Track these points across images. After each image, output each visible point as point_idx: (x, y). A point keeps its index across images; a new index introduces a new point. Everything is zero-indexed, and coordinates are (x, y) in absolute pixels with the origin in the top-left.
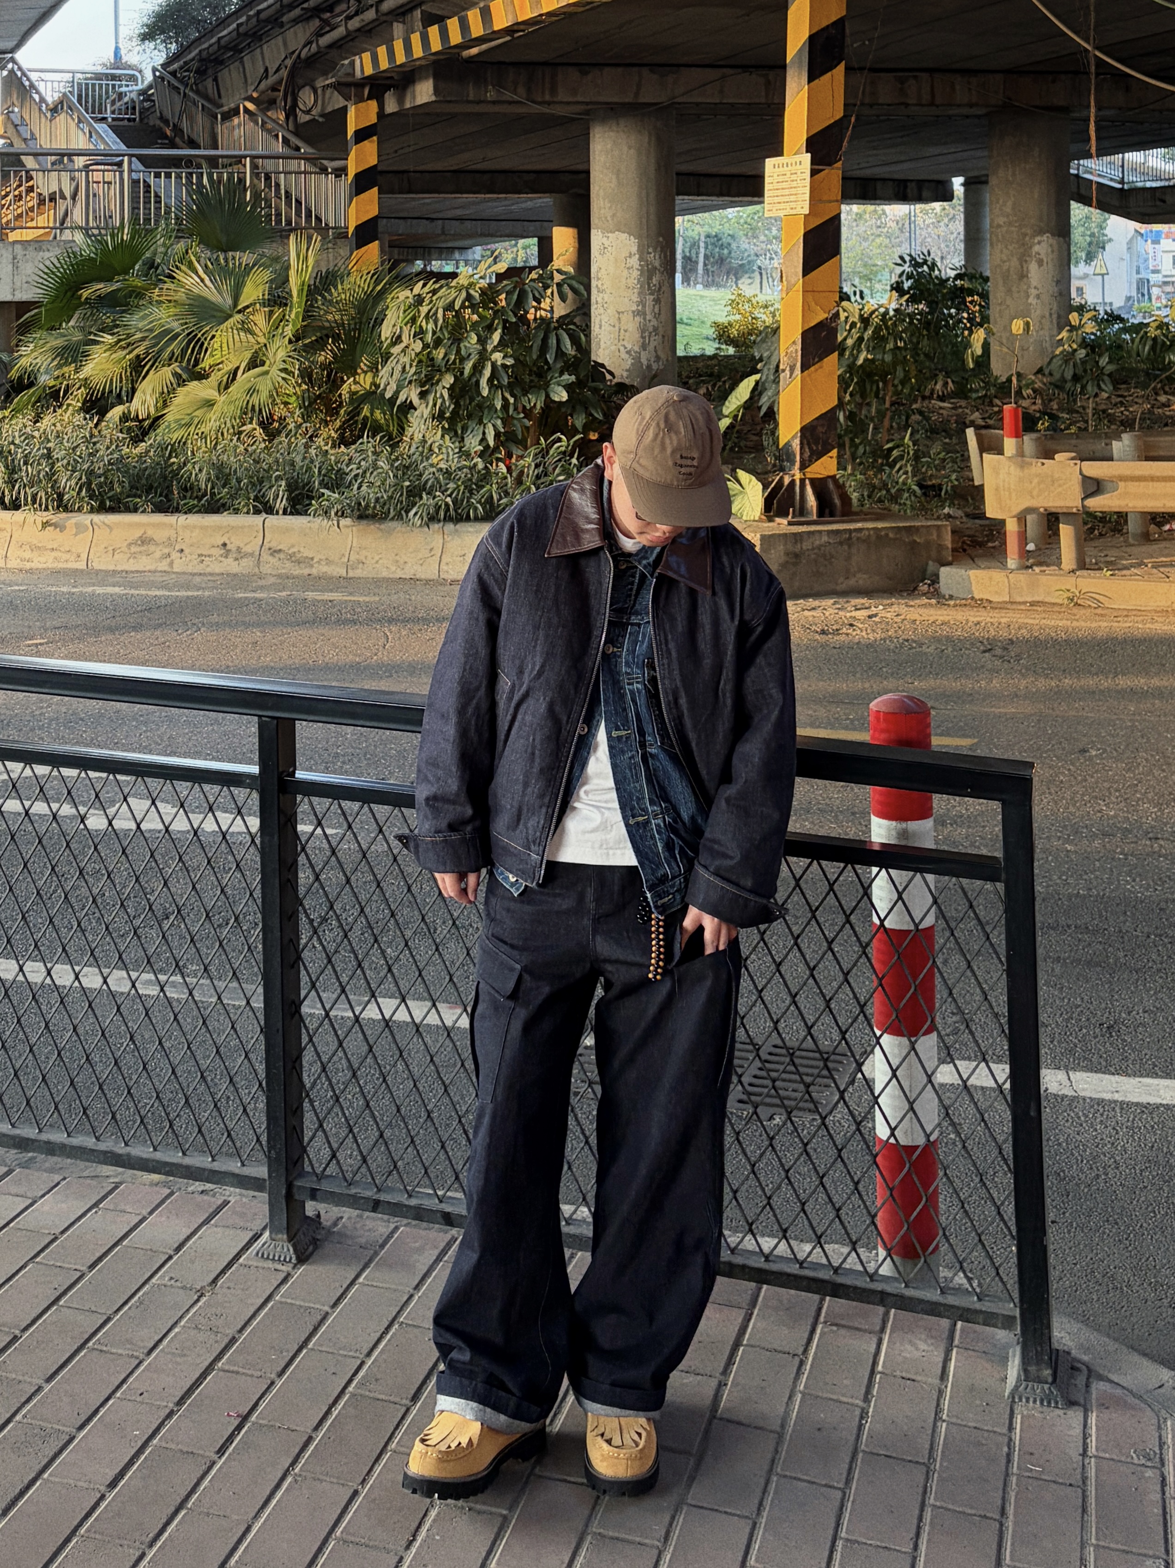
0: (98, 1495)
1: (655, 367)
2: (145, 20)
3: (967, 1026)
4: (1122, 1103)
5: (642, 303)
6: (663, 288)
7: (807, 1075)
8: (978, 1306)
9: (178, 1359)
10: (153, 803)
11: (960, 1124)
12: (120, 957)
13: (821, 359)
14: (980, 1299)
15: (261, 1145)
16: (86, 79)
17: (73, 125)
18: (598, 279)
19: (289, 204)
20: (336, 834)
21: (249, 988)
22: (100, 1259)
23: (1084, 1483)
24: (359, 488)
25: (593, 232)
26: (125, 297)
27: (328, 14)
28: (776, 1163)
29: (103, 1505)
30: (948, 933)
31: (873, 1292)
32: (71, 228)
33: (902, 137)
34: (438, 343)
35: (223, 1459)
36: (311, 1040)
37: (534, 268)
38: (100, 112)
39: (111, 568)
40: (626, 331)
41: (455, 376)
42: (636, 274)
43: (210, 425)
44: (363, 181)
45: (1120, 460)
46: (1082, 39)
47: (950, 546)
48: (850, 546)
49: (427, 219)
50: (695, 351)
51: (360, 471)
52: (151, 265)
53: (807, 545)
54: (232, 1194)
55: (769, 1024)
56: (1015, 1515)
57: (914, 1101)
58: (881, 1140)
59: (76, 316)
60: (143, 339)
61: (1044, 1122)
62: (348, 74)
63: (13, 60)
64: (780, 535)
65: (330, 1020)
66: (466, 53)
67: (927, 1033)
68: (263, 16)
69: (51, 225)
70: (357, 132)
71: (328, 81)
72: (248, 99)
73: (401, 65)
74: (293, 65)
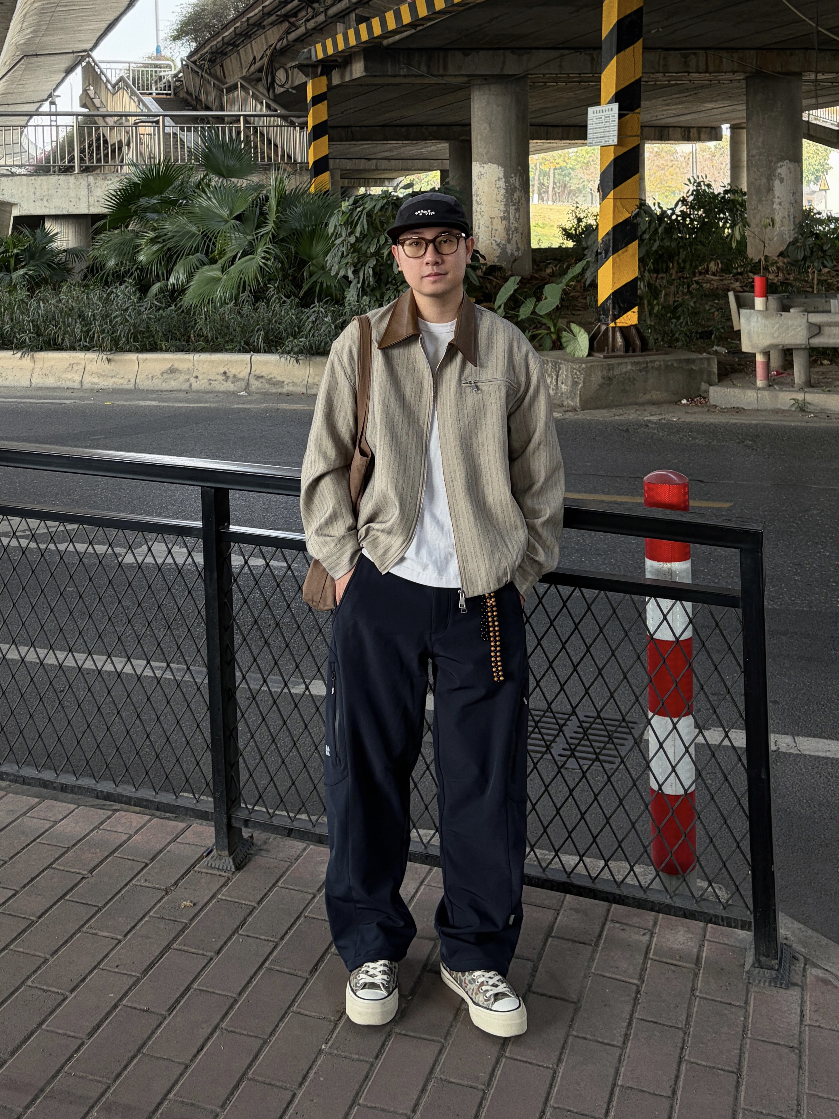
1: (516, 254)
2: (175, 26)
4: (832, 759)
5: (507, 211)
6: (521, 201)
13: (627, 245)
16: (138, 67)
17: (128, 97)
18: (477, 195)
19: (269, 148)
24: (312, 336)
25: (474, 163)
27: (294, 19)
32: (128, 165)
33: (687, 97)
34: (364, 236)
38: (147, 89)
39: (151, 388)
40: (496, 230)
42: (502, 191)
43: (217, 294)
44: (317, 132)
45: (836, 313)
47: (717, 372)
48: (647, 372)
49: (366, 159)
53: (617, 372)
59: (132, 222)
60: (173, 237)
62: (307, 58)
63: (89, 56)
64: (598, 365)
66: (384, 42)
68: (251, 21)
70: (313, 98)
71: (294, 64)
72: (243, 78)
73: (342, 51)
74: (272, 54)
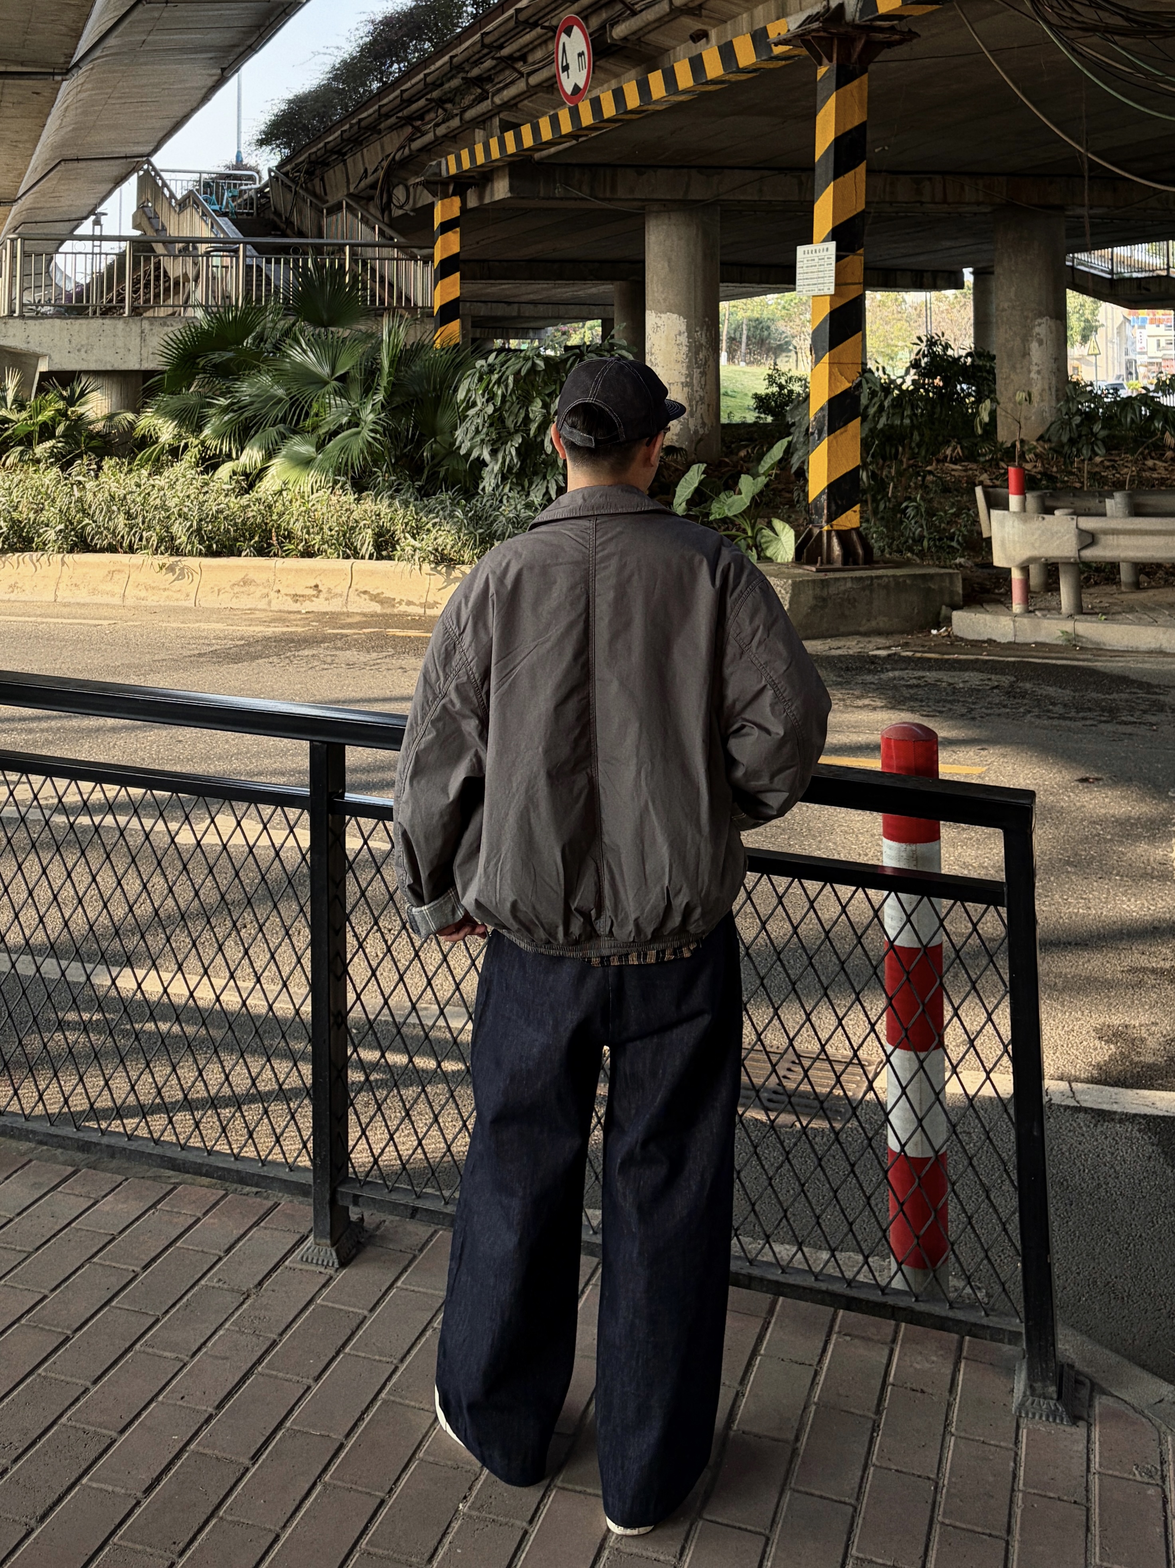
1: (701, 433)
2: (263, 128)
4: (1122, 1114)
5: (690, 375)
6: (709, 363)
13: (846, 423)
16: (211, 178)
17: (197, 218)
19: (382, 287)
24: (436, 536)
25: (648, 312)
26: (236, 365)
27: (420, 122)
32: (194, 306)
39: (216, 606)
41: (523, 437)
42: (685, 349)
44: (446, 268)
45: (1112, 517)
46: (1077, 143)
47: (961, 591)
48: (872, 592)
49: (503, 303)
50: (737, 419)
52: (261, 338)
53: (833, 591)
57: (924, 1119)
58: (892, 1155)
59: (196, 382)
60: (251, 404)
62: (435, 174)
63: (149, 163)
64: (808, 581)
66: (536, 155)
68: (363, 124)
70: (441, 224)
71: (418, 180)
72: (350, 195)
73: (482, 166)
74: (389, 166)
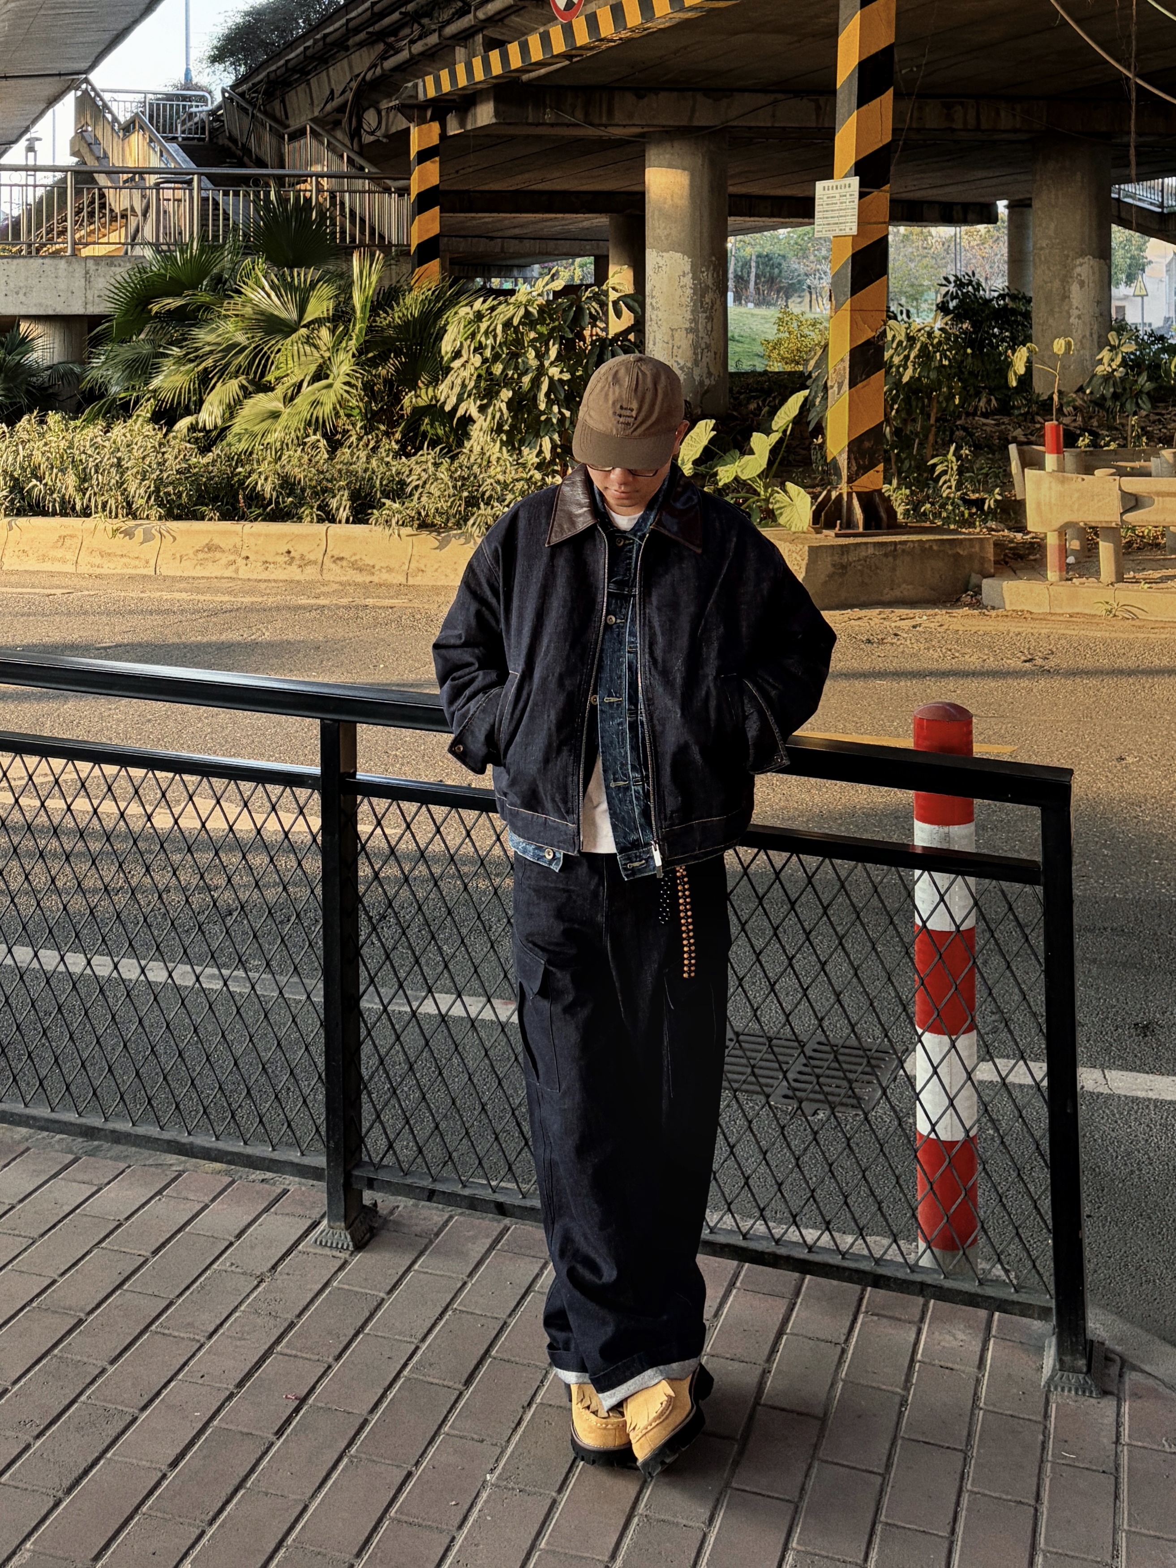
0: (160, 1474)
1: (707, 382)
2: (215, 43)
3: (1006, 1025)
4: (1156, 1101)
5: (694, 320)
6: (716, 307)
7: (850, 1071)
8: (1015, 1297)
9: (238, 1343)
10: (218, 802)
11: (998, 1120)
12: (185, 952)
13: (868, 376)
14: (1017, 1291)
15: (320, 1136)
16: (158, 99)
17: (144, 144)
18: (653, 297)
19: (353, 224)
20: (395, 834)
21: (309, 982)
22: (163, 1245)
23: (1117, 1469)
24: (419, 499)
25: (648, 251)
26: (193, 311)
27: (394, 38)
28: (820, 1158)
29: (165, 1483)
30: (988, 935)
31: (913, 1283)
32: (142, 244)
33: (948, 161)
34: (496, 357)
35: (282, 1440)
36: (369, 1034)
37: (591, 285)
38: (171, 132)
39: (178, 574)
40: (679, 348)
41: (513, 390)
42: (689, 292)
43: (276, 436)
44: (425, 202)
45: (1159, 476)
46: (1125, 67)
47: (993, 558)
48: (895, 557)
49: (487, 237)
50: (746, 367)
51: (420, 482)
52: (219, 280)
53: (852, 557)
54: (292, 1182)
55: (814, 1022)
56: (1049, 1502)
57: (955, 1097)
58: (921, 1135)
59: (146, 330)
60: (211, 352)
61: (1080, 1119)
62: (411, 97)
63: (87, 81)
64: (828, 546)
65: (388, 1014)
66: (525, 77)
67: (968, 1030)
68: (328, 40)
69: (123, 241)
70: (419, 153)
71: (392, 103)
72: (314, 120)
73: (463, 88)
74: (359, 86)
